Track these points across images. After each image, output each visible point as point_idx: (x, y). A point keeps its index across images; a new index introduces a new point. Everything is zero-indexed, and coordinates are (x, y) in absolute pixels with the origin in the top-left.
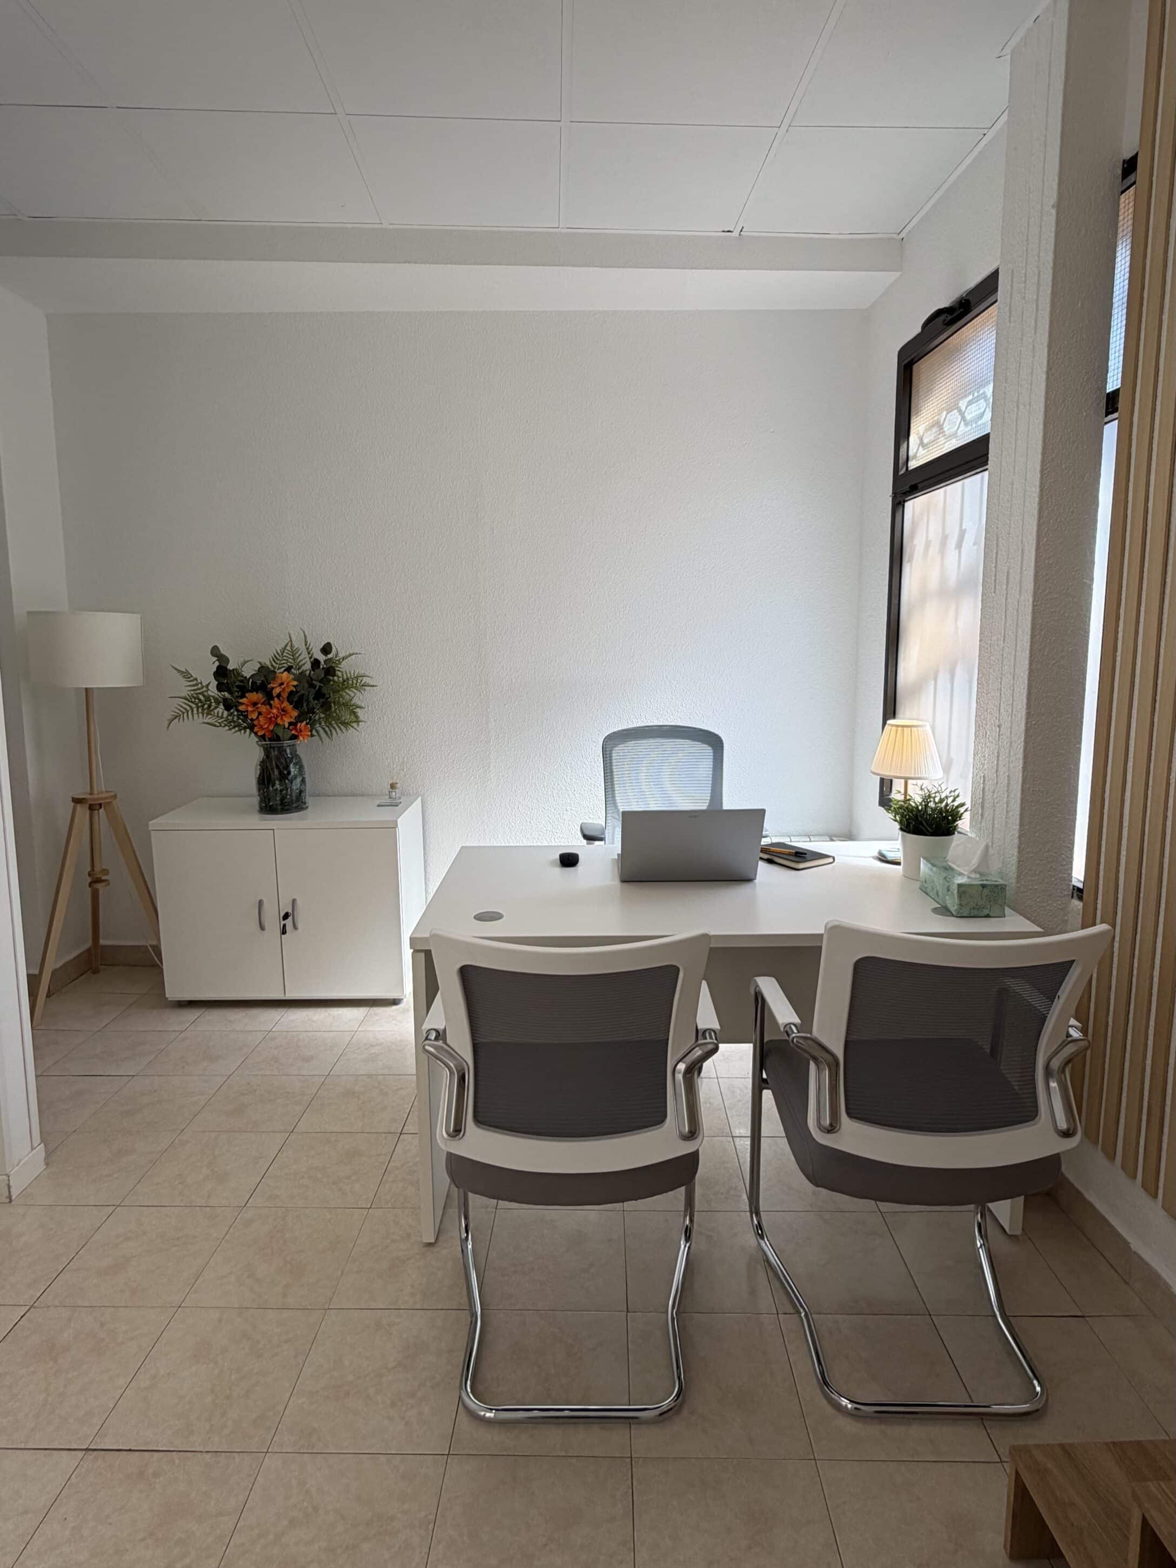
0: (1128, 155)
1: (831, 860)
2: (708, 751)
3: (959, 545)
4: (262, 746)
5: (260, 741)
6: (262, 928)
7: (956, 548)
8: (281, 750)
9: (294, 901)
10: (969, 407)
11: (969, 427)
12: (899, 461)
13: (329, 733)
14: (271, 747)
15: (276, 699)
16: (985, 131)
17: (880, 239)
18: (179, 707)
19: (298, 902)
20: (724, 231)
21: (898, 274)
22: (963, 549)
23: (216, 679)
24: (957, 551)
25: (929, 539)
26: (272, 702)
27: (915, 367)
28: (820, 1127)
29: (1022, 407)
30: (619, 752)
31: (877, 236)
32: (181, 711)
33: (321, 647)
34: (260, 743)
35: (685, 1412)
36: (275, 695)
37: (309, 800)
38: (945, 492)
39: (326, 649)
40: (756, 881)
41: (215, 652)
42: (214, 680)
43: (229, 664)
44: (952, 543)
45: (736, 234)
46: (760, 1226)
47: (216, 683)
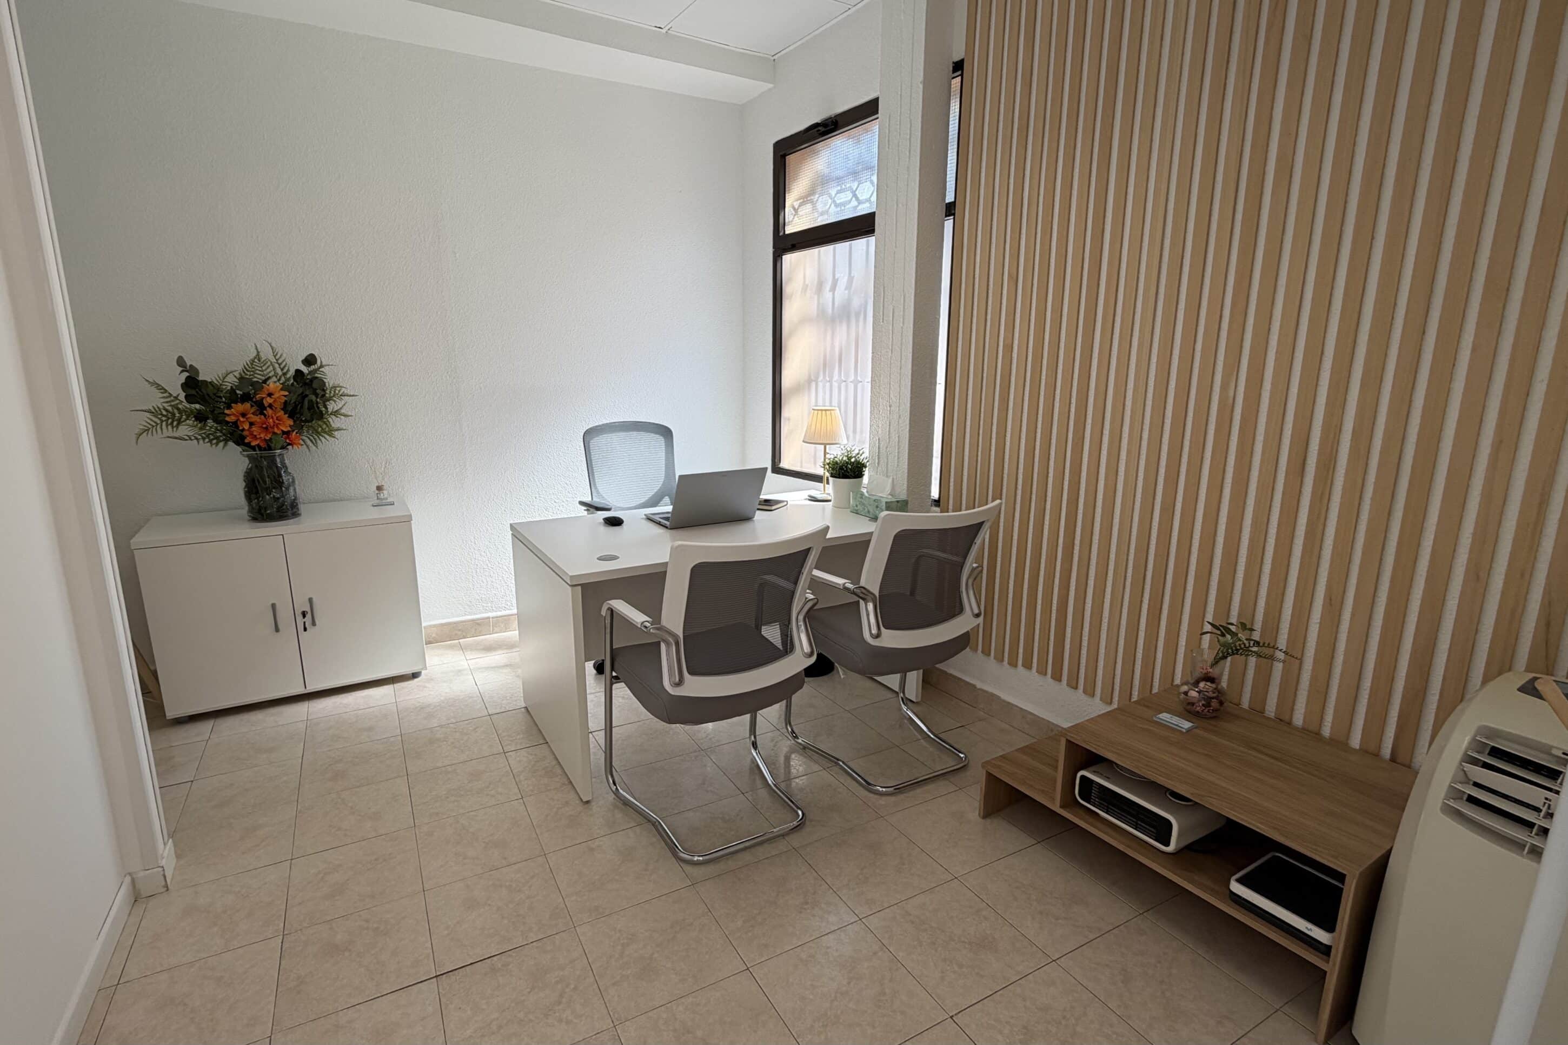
0: (956, 59)
1: (786, 503)
2: (660, 440)
3: (833, 289)
4: (248, 456)
5: (244, 451)
6: (277, 630)
7: (830, 291)
8: (272, 460)
9: (310, 600)
10: (838, 195)
11: (839, 209)
12: (778, 224)
13: (314, 442)
14: (261, 457)
15: (268, 409)
16: (850, 7)
17: (760, 57)
18: (149, 421)
19: (314, 600)
20: (656, 27)
21: (771, 86)
22: (836, 293)
23: (184, 391)
24: (831, 293)
25: (807, 283)
26: (265, 412)
27: (787, 157)
28: (871, 634)
29: (900, 205)
30: (598, 442)
31: (759, 54)
32: (150, 425)
33: (304, 358)
34: (245, 453)
35: (807, 823)
36: (266, 405)
37: (302, 508)
38: (819, 251)
39: (310, 360)
40: (754, 519)
41: (181, 362)
42: (183, 393)
43: (200, 375)
44: (828, 286)
45: (664, 31)
46: (793, 732)
47: (184, 394)
